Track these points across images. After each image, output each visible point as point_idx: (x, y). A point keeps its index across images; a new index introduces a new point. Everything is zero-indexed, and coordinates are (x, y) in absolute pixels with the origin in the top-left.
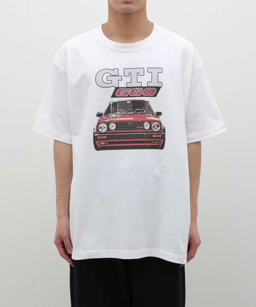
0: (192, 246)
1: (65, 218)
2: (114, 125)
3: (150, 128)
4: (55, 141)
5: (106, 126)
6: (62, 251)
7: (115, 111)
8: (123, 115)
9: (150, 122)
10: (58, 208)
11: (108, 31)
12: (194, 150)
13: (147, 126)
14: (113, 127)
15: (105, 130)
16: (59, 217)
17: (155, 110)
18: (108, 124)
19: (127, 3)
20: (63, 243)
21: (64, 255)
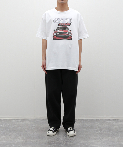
0: (80, 68)
1: (44, 60)
2: (59, 33)
3: (68, 34)
4: (42, 39)
5: (56, 33)
6: (44, 69)
7: (59, 29)
8: (61, 31)
9: (68, 32)
10: (43, 57)
11: (57, 9)
12: (80, 41)
13: (67, 33)
14: (58, 34)
15: (56, 35)
16: (43, 60)
17: (70, 29)
18: (57, 33)
19: (62, 1)
20: (44, 67)
21: (44, 70)
